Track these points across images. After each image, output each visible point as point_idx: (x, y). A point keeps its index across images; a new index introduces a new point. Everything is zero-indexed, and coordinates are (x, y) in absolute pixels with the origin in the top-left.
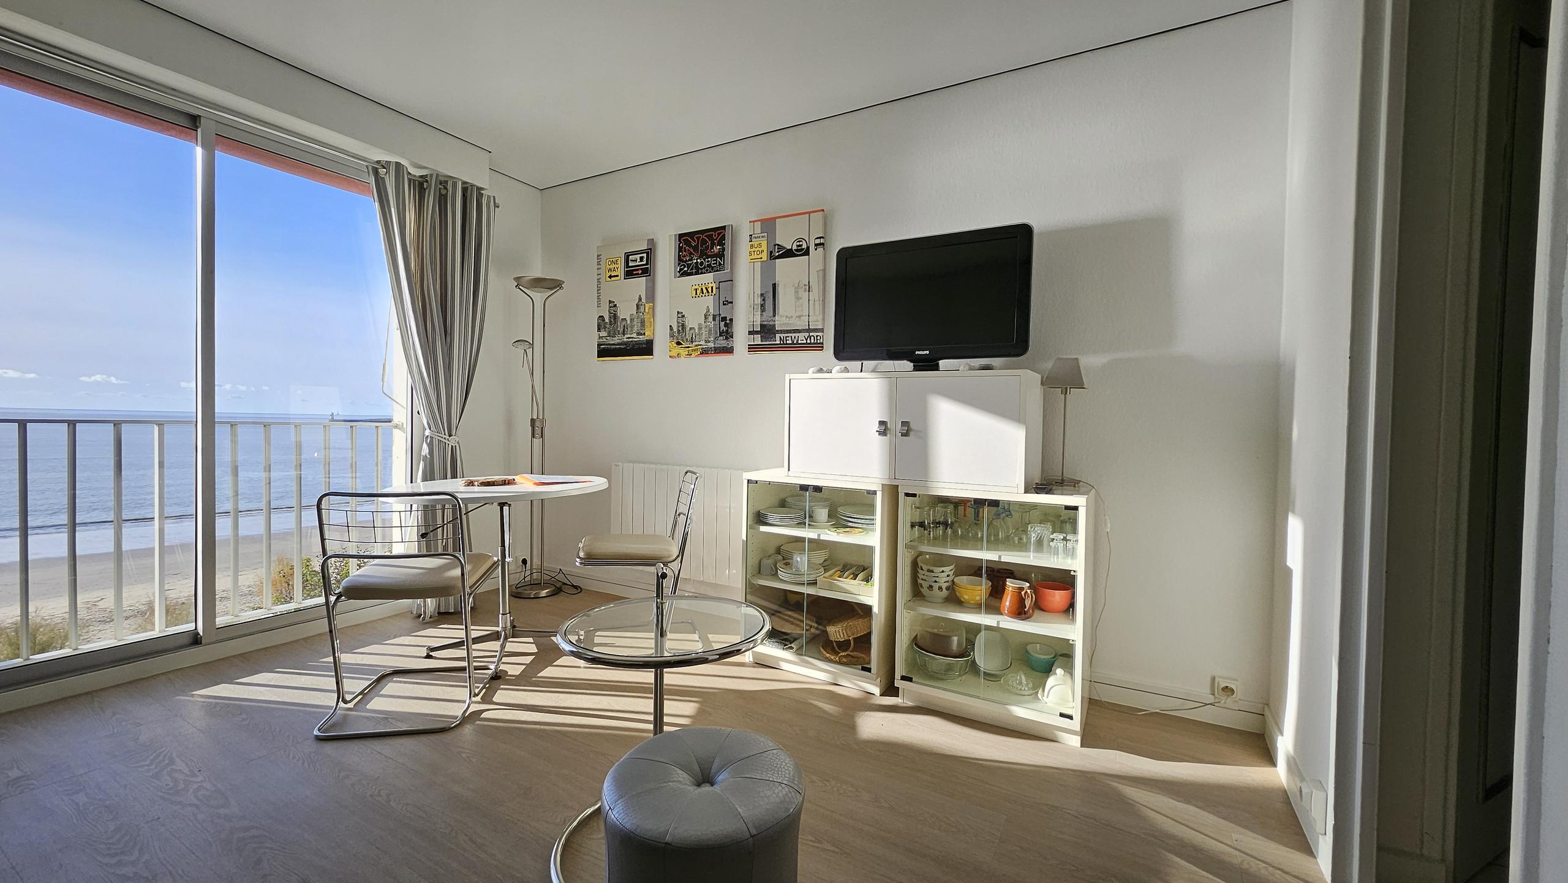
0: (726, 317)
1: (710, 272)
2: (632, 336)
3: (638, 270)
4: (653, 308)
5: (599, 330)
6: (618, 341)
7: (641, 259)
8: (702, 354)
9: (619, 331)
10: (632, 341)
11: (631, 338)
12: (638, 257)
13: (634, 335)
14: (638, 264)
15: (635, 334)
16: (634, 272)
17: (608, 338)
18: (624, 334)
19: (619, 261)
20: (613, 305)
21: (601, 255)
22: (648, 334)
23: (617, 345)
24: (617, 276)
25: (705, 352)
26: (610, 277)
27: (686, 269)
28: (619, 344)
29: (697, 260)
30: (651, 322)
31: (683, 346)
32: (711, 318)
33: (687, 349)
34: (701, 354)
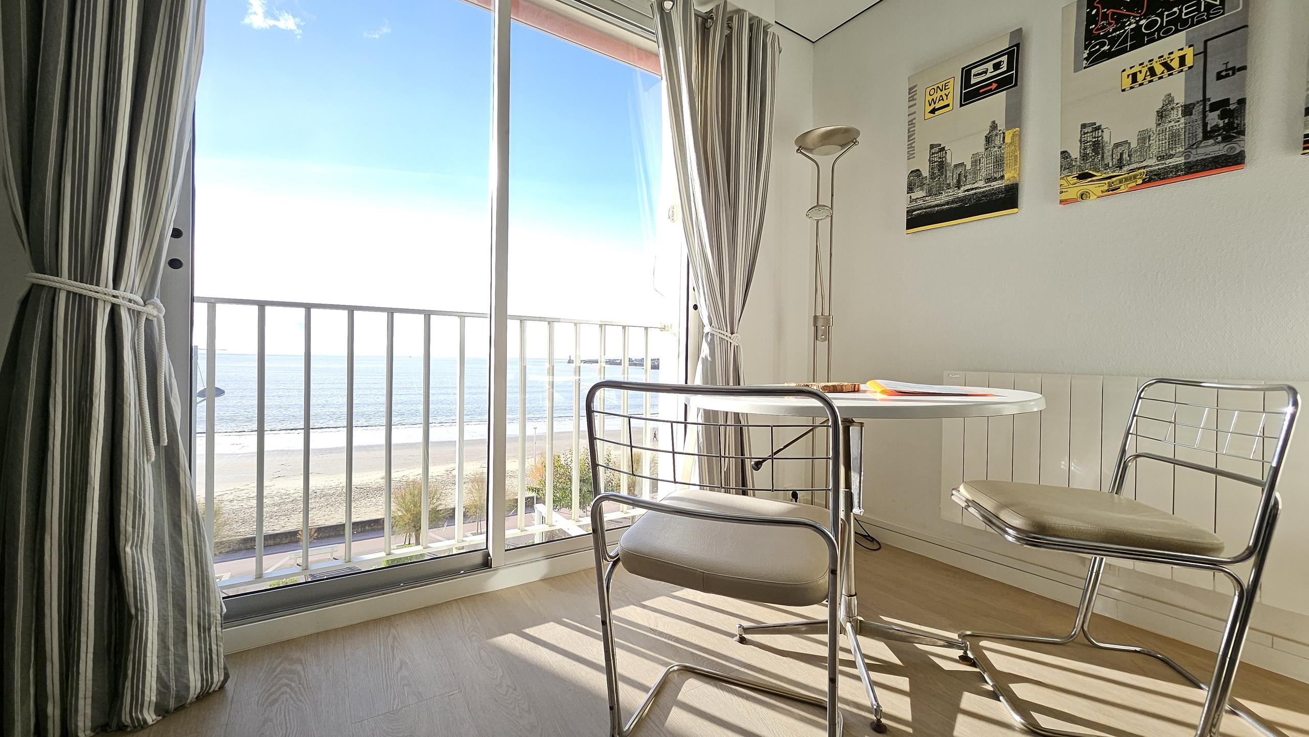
0: (1228, 100)
1: (1177, 31)
2: (976, 185)
3: (990, 84)
4: (1019, 136)
5: (910, 189)
6: (947, 199)
7: (997, 66)
8: (1149, 181)
9: (949, 185)
10: (975, 194)
11: (972, 189)
12: (990, 66)
13: (981, 184)
14: (989, 75)
15: (983, 182)
16: (981, 91)
17: (927, 198)
18: (959, 187)
19: (950, 85)
20: (938, 150)
21: (915, 86)
22: (1009, 176)
23: (944, 205)
24: (948, 105)
25: (1155, 178)
26: (933, 111)
27: (1106, 48)
28: (948, 203)
29: (1137, 22)
30: (1017, 156)
31: (1094, 178)
32: (1177, 114)
33: (1106, 181)
34: (1144, 182)
